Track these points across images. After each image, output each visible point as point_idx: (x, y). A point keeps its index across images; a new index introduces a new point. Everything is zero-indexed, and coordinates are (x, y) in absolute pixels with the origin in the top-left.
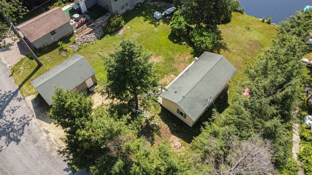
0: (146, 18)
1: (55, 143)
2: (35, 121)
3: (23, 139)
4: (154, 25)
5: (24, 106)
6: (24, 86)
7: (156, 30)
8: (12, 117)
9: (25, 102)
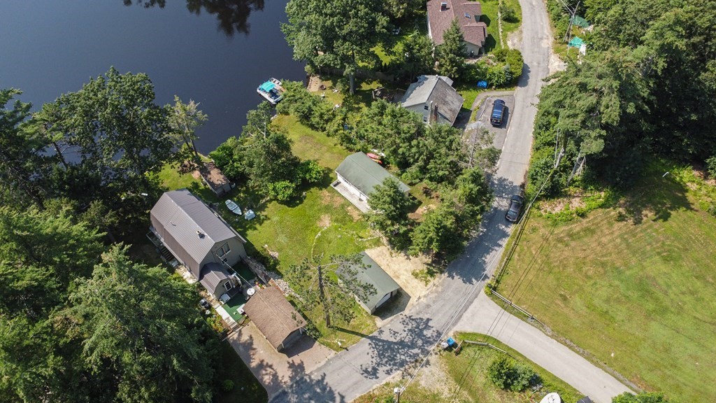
0: (249, 228)
1: (430, 290)
2: (407, 312)
3: (425, 317)
4: (265, 222)
5: (389, 325)
6: (364, 332)
7: (275, 219)
8: (402, 332)
9: (384, 326)
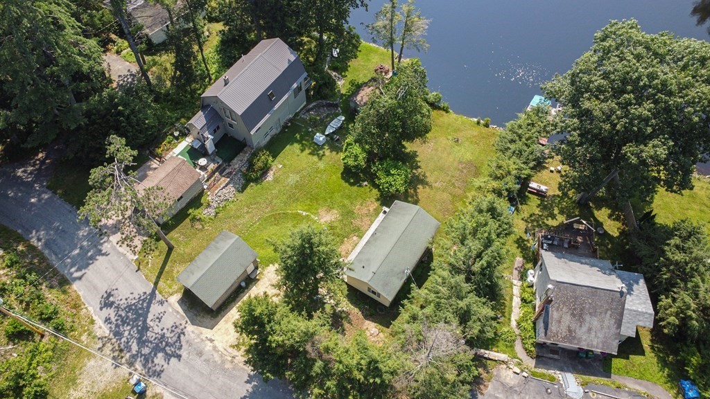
0: (303, 144)
1: (225, 352)
2: (190, 328)
3: (184, 353)
4: (316, 157)
5: (171, 310)
6: (161, 283)
7: (321, 165)
8: (161, 327)
9: (170, 305)
